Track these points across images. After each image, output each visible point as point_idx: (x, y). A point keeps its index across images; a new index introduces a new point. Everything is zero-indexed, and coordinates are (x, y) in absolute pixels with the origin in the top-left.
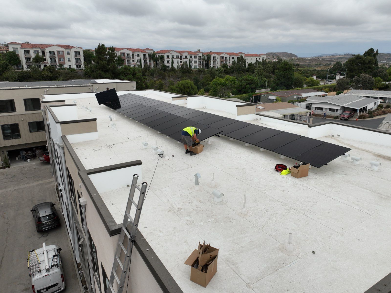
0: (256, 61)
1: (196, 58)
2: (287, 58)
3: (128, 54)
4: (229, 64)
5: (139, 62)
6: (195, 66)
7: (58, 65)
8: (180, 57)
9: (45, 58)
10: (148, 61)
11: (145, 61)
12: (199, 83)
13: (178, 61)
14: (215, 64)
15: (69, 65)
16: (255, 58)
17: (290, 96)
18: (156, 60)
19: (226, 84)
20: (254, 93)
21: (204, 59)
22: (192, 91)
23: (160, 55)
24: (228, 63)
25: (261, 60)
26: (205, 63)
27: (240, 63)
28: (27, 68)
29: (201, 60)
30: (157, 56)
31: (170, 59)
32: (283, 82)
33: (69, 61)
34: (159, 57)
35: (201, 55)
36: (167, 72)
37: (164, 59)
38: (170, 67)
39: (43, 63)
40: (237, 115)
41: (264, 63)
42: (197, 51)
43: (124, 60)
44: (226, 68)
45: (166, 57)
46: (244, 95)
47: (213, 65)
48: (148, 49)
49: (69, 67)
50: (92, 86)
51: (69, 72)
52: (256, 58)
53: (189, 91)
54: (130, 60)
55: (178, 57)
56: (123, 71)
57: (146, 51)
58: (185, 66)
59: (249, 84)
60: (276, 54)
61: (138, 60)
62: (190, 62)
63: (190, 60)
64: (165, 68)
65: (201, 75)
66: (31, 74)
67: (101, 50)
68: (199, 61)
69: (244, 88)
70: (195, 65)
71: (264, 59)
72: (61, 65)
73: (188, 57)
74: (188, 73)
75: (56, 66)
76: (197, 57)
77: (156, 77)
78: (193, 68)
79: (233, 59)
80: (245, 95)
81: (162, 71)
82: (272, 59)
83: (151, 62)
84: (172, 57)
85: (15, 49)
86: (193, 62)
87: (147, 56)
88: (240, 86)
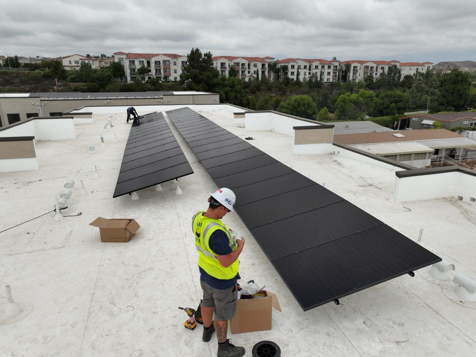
0: (416, 73)
1: (330, 68)
2: (470, 69)
3: (243, 64)
4: (376, 76)
5: (256, 74)
6: (328, 79)
7: (163, 77)
8: (308, 67)
9: (150, 69)
10: (266, 73)
11: (263, 72)
12: (329, 101)
13: (305, 72)
14: (356, 77)
15: (175, 78)
16: (415, 68)
17: (458, 120)
18: (277, 71)
19: (360, 102)
20: (401, 115)
21: (341, 70)
22: (308, 110)
23: (283, 64)
24: (374, 74)
25: (424, 71)
26: (342, 75)
27: (392, 74)
28: (131, 80)
29: (336, 71)
30: (279, 66)
31: (295, 71)
32: (450, 101)
33: (175, 72)
34: (281, 67)
35: (337, 64)
36: (290, 86)
37: (287, 70)
38: (295, 79)
39: (147, 75)
40: (295, 144)
41: (428, 75)
42: (331, 59)
43: (238, 71)
44: (371, 82)
45: (290, 67)
46: (385, 117)
47: (353, 77)
48: (268, 58)
49: (175, 80)
50: (162, 98)
51: (173, 85)
52: (417, 69)
53: (305, 109)
54: (244, 71)
55: (306, 68)
56: (220, 82)
57: (266, 60)
58: (314, 79)
59: (394, 102)
60: (454, 64)
61: (254, 71)
62: (322, 73)
63: (321, 71)
64: (288, 81)
65: (335, 91)
66: (133, 87)
67: (194, 55)
68: (334, 73)
69: (386, 108)
70: (328, 77)
71: (429, 70)
72: (166, 77)
73: (320, 67)
74: (317, 87)
75: (160, 77)
76: (332, 67)
77: (274, 93)
78: (324, 82)
79: (381, 69)
80: (387, 118)
81: (284, 85)
82: (447, 70)
83: (270, 73)
84: (298, 68)
85: (120, 60)
86: (326, 74)
87: (267, 66)
88: (382, 105)
